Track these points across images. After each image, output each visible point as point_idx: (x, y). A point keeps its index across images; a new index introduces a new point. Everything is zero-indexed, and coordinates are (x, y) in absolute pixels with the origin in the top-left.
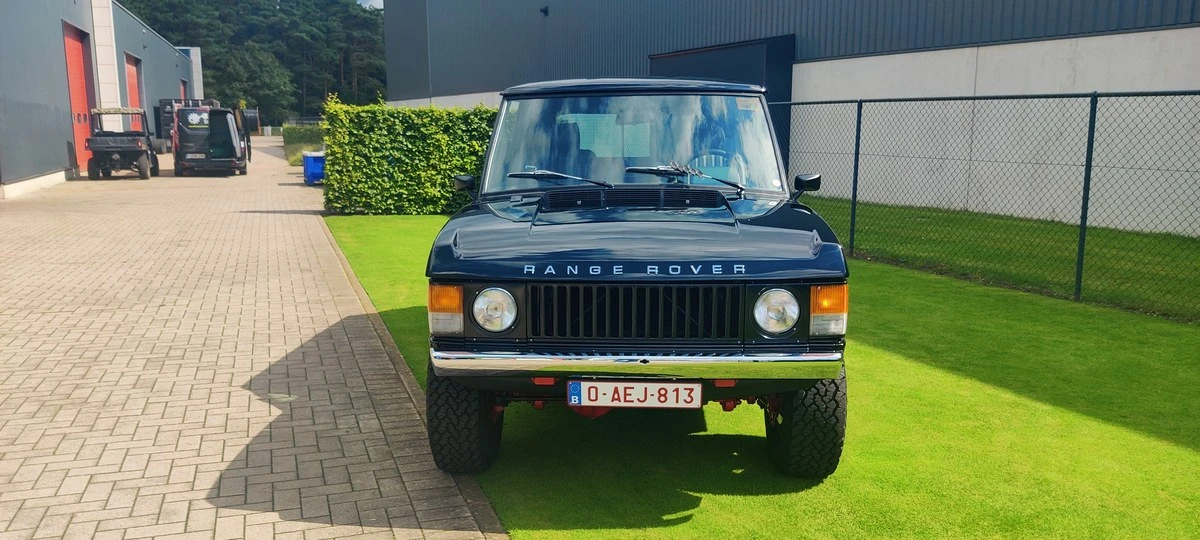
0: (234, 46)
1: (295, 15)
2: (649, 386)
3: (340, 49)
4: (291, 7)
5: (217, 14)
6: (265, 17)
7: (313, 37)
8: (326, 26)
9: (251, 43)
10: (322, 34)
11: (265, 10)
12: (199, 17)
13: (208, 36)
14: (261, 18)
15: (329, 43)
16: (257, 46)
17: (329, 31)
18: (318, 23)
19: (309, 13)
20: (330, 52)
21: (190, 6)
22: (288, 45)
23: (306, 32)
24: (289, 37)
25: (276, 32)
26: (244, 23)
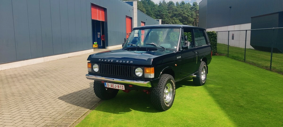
0: (171, 19)
1: (184, 11)
2: (116, 84)
3: (194, 18)
4: (184, 9)
5: (168, 12)
6: (178, 12)
7: (188, 16)
8: (191, 13)
9: (174, 18)
10: (190, 15)
11: (178, 10)
12: (164, 13)
13: (165, 17)
14: (177, 12)
15: (192, 17)
16: (175, 18)
17: (192, 14)
18: (189, 12)
19: (188, 10)
20: (192, 19)
21: (162, 11)
22: (182, 18)
23: (187, 15)
24: (183, 16)
25: (180, 15)
26: (173, 14)
